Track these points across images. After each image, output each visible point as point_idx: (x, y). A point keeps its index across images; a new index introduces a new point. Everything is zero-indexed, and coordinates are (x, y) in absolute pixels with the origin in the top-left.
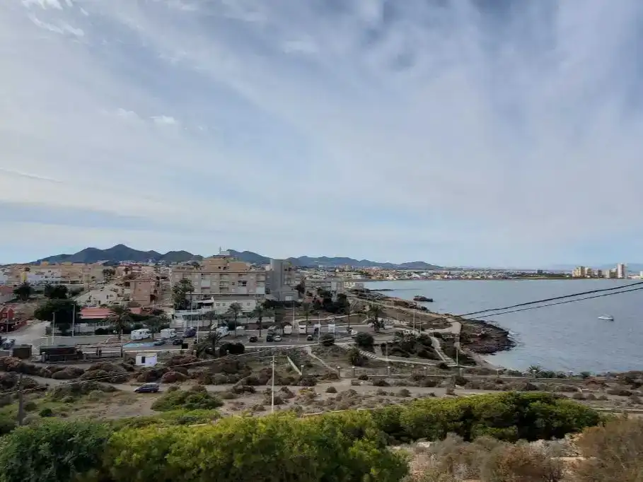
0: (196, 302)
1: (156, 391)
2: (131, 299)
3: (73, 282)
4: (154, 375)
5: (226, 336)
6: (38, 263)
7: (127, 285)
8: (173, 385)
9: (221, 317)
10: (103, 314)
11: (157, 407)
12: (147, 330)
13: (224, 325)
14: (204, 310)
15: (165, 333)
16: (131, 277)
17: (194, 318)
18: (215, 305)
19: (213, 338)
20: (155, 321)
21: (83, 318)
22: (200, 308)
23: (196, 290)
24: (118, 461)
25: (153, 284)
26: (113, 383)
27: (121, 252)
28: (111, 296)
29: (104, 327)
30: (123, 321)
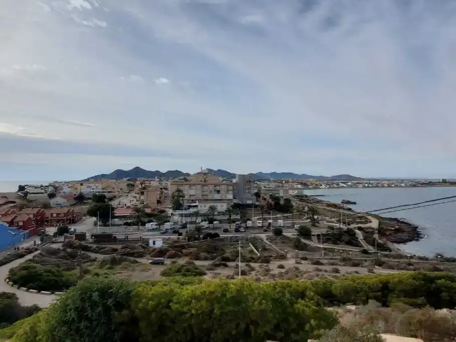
0: (186, 204)
1: (162, 263)
2: (145, 203)
3: (109, 192)
4: (161, 253)
5: (207, 228)
6: (88, 180)
7: (142, 193)
8: (174, 260)
9: (204, 215)
10: (128, 213)
11: (164, 274)
12: (156, 223)
13: (205, 220)
14: (192, 210)
15: (167, 225)
16: (144, 188)
17: (186, 216)
18: (199, 207)
19: (199, 229)
20: (160, 217)
21: (116, 215)
22: (189, 209)
23: (186, 197)
25: (159, 193)
26: (135, 257)
27: (138, 172)
28: (132, 201)
29: (129, 221)
30: (140, 217)
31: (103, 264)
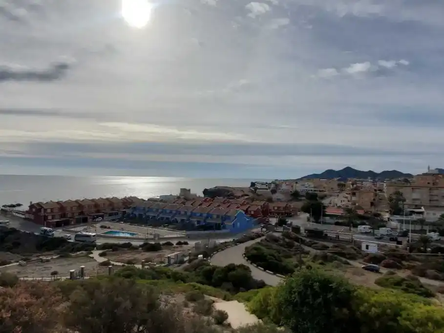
0: (408, 210)
1: (376, 271)
2: (357, 204)
3: (320, 191)
4: (376, 259)
5: (437, 240)
6: (302, 179)
7: (354, 194)
8: (392, 270)
9: (433, 224)
10: (340, 212)
11: (378, 283)
12: (369, 227)
13: (434, 231)
14: (415, 217)
15: (383, 231)
16: (356, 189)
17: (407, 222)
18: (425, 213)
19: (426, 241)
20: (375, 221)
21: (327, 213)
22: (411, 215)
23: (407, 201)
24: (362, 309)
25: (372, 194)
26: (348, 259)
27: (348, 172)
28: (344, 201)
29: (340, 221)
30: (351, 219)
31: (315, 258)
